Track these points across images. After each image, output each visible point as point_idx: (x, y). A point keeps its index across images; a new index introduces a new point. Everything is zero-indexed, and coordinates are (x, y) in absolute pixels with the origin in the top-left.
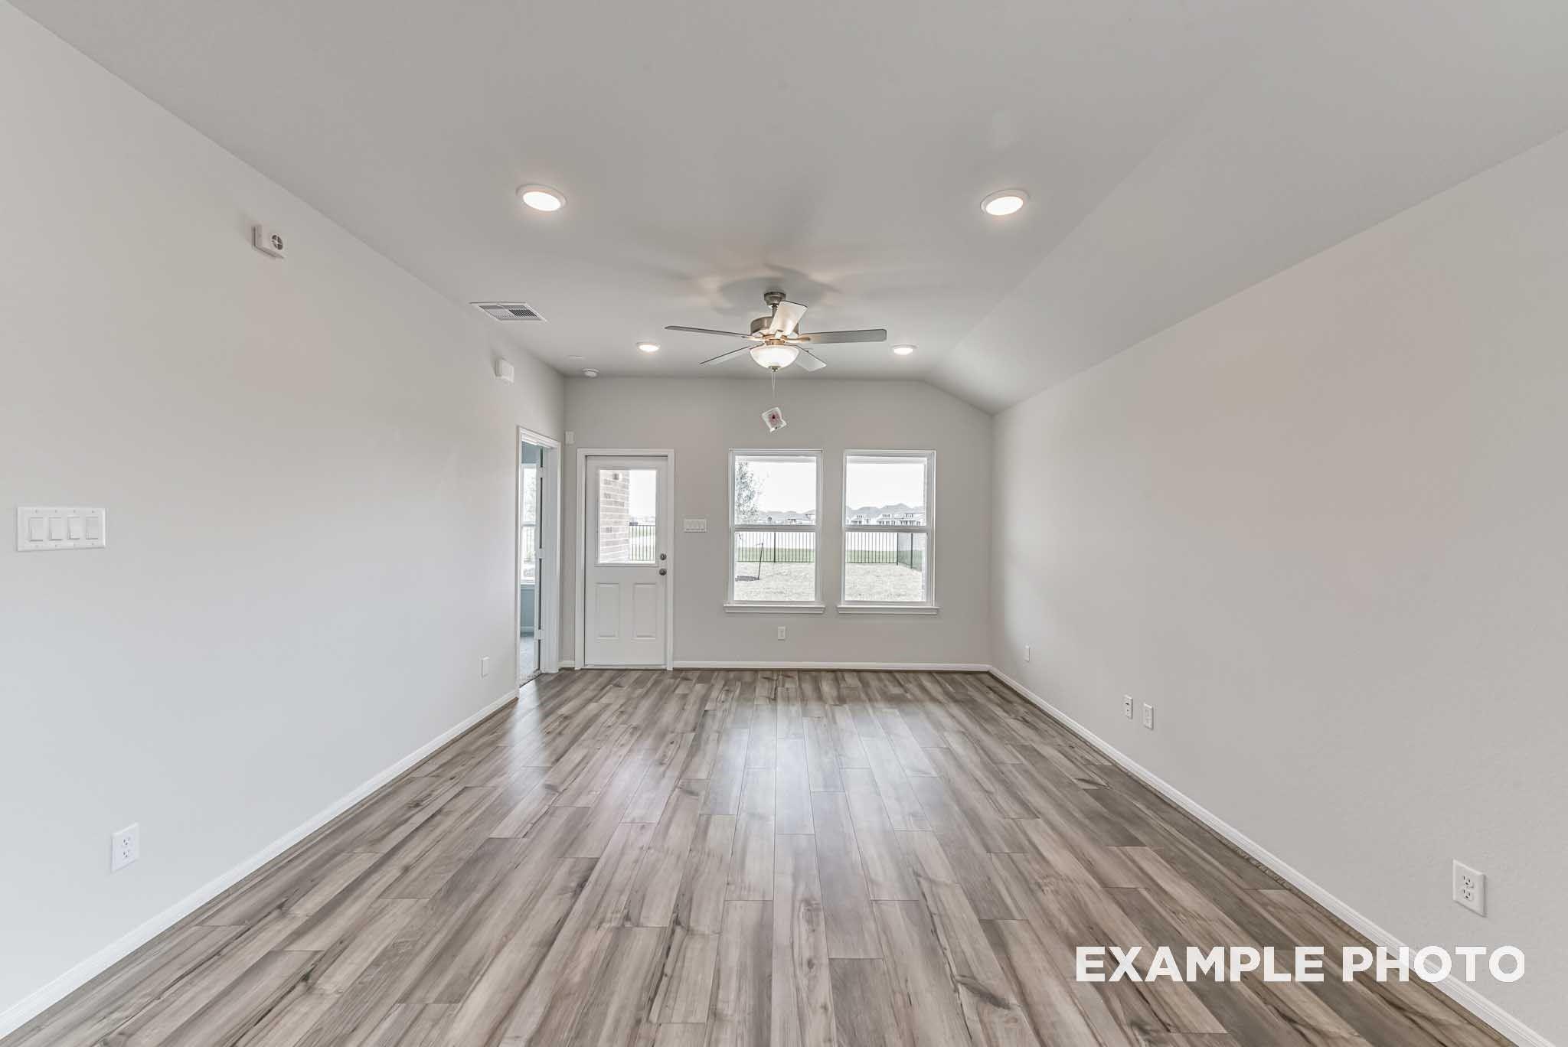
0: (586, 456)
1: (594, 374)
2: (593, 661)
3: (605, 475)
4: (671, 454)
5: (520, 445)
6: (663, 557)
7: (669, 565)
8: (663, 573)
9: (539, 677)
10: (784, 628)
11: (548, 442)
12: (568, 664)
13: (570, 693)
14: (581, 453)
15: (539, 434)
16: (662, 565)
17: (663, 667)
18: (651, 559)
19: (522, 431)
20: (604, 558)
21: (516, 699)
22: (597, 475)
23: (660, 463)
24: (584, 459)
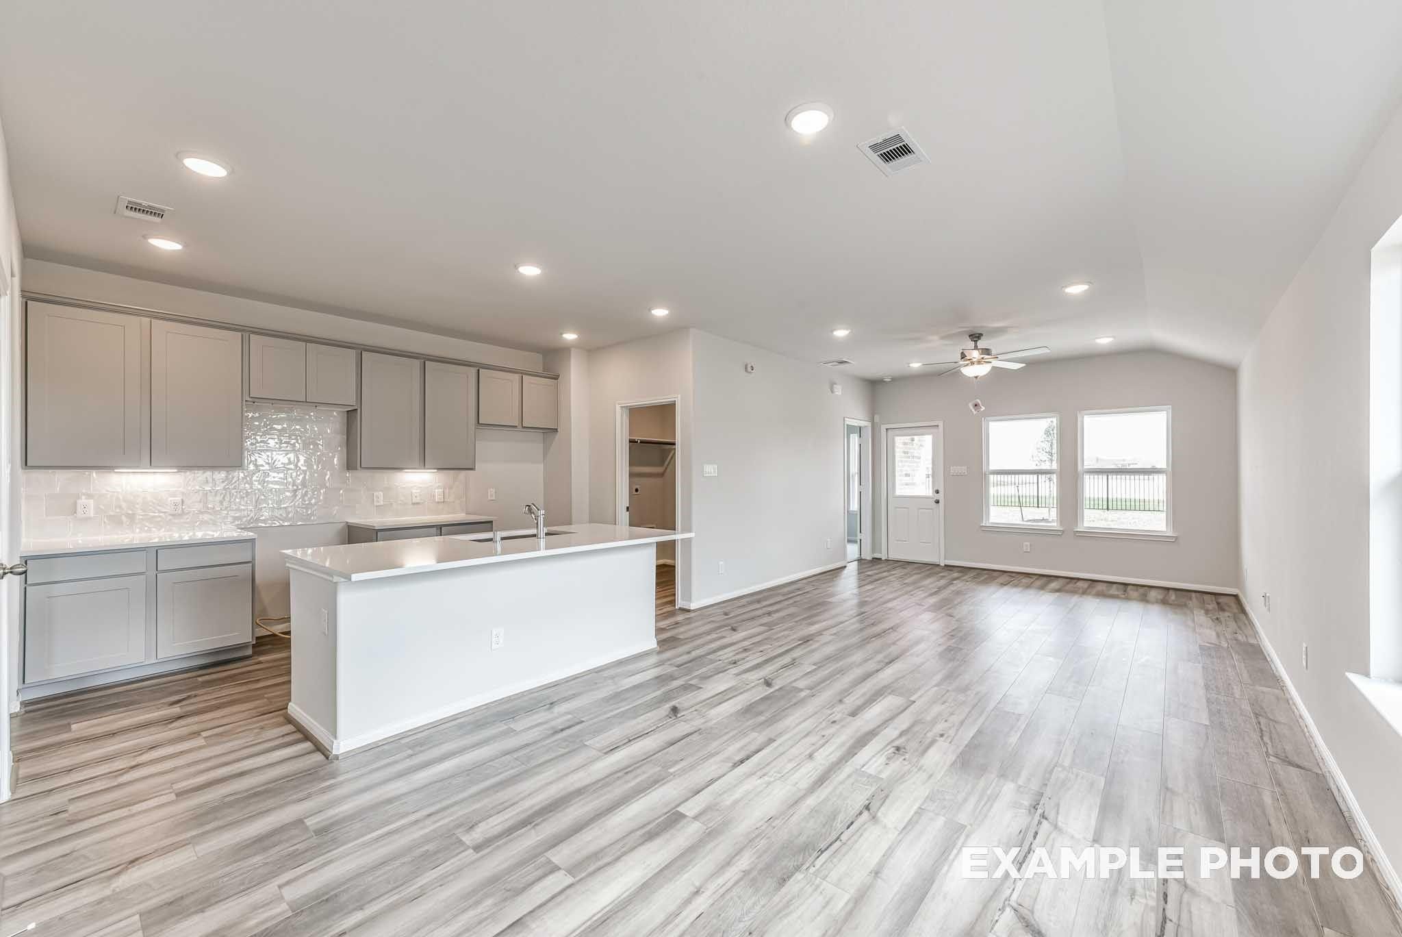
0: (887, 429)
1: (889, 380)
2: (891, 557)
3: (899, 441)
4: (941, 424)
5: (846, 426)
6: (937, 492)
7: (940, 497)
8: (937, 502)
9: (860, 560)
10: (1028, 544)
11: (862, 424)
12: (877, 555)
13: (873, 568)
14: (883, 428)
15: (858, 418)
16: (937, 497)
17: (938, 563)
18: (929, 492)
19: (846, 419)
20: (898, 492)
21: (845, 567)
22: (893, 440)
23: (934, 430)
24: (885, 430)
